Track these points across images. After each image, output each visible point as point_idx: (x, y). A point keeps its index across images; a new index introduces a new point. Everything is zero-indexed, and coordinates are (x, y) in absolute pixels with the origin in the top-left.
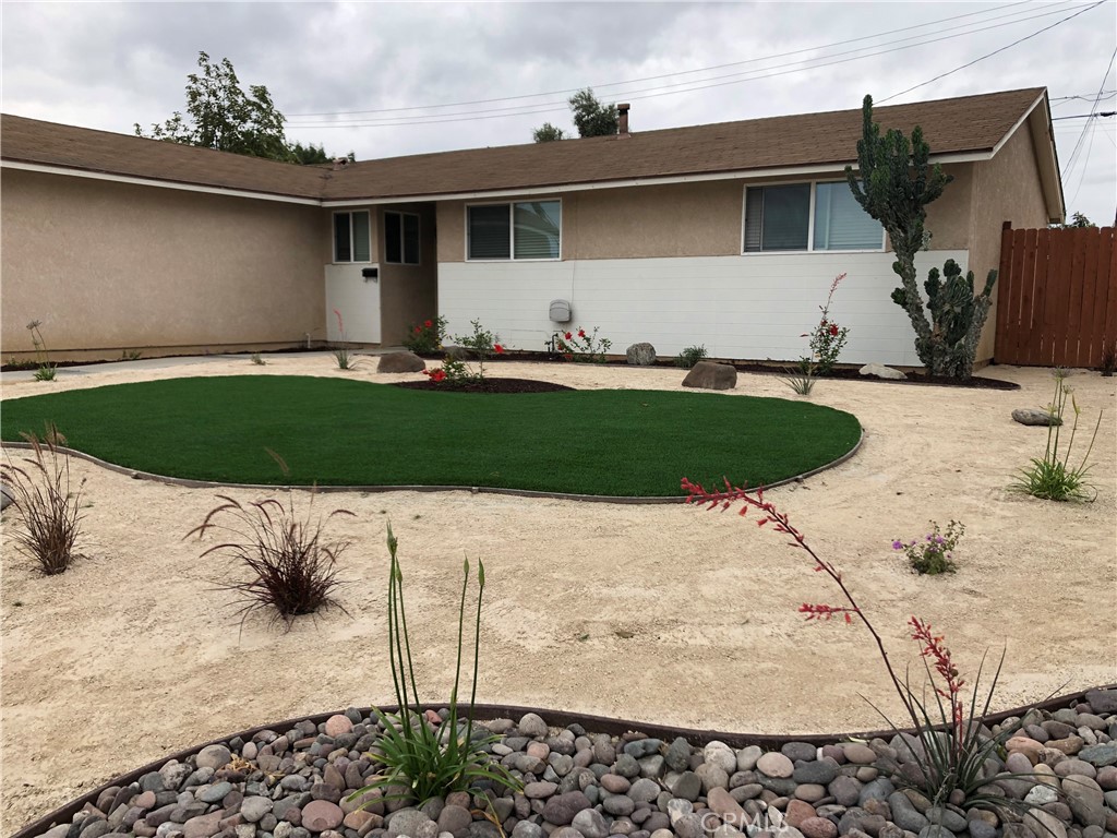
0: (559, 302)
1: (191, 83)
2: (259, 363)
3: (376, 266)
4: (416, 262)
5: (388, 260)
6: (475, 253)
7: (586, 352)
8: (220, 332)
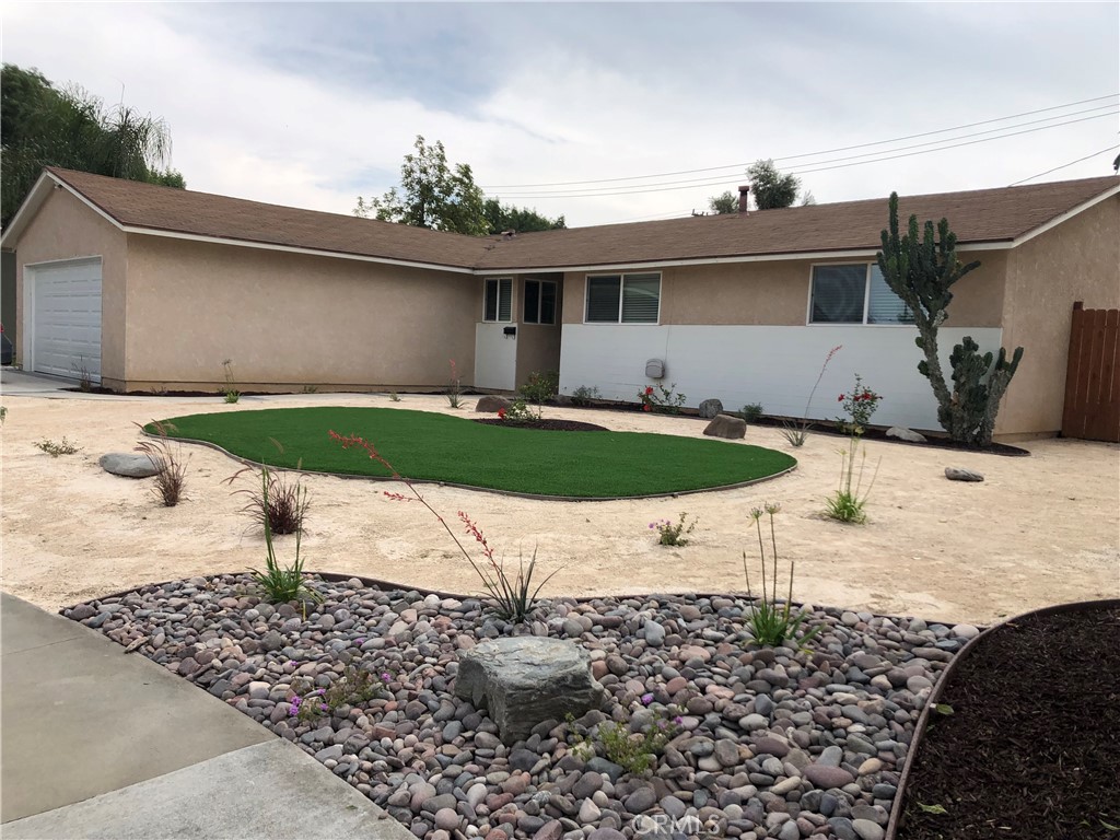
0: (654, 361)
1: (406, 163)
2: (396, 400)
3: (515, 325)
4: (552, 323)
5: (526, 320)
6: (592, 317)
7: (664, 404)
8: (383, 374)
